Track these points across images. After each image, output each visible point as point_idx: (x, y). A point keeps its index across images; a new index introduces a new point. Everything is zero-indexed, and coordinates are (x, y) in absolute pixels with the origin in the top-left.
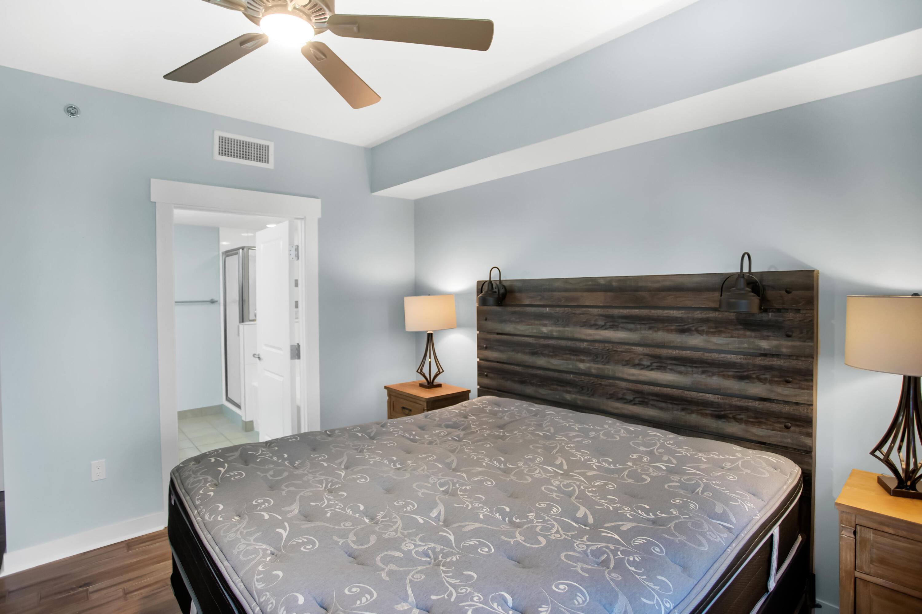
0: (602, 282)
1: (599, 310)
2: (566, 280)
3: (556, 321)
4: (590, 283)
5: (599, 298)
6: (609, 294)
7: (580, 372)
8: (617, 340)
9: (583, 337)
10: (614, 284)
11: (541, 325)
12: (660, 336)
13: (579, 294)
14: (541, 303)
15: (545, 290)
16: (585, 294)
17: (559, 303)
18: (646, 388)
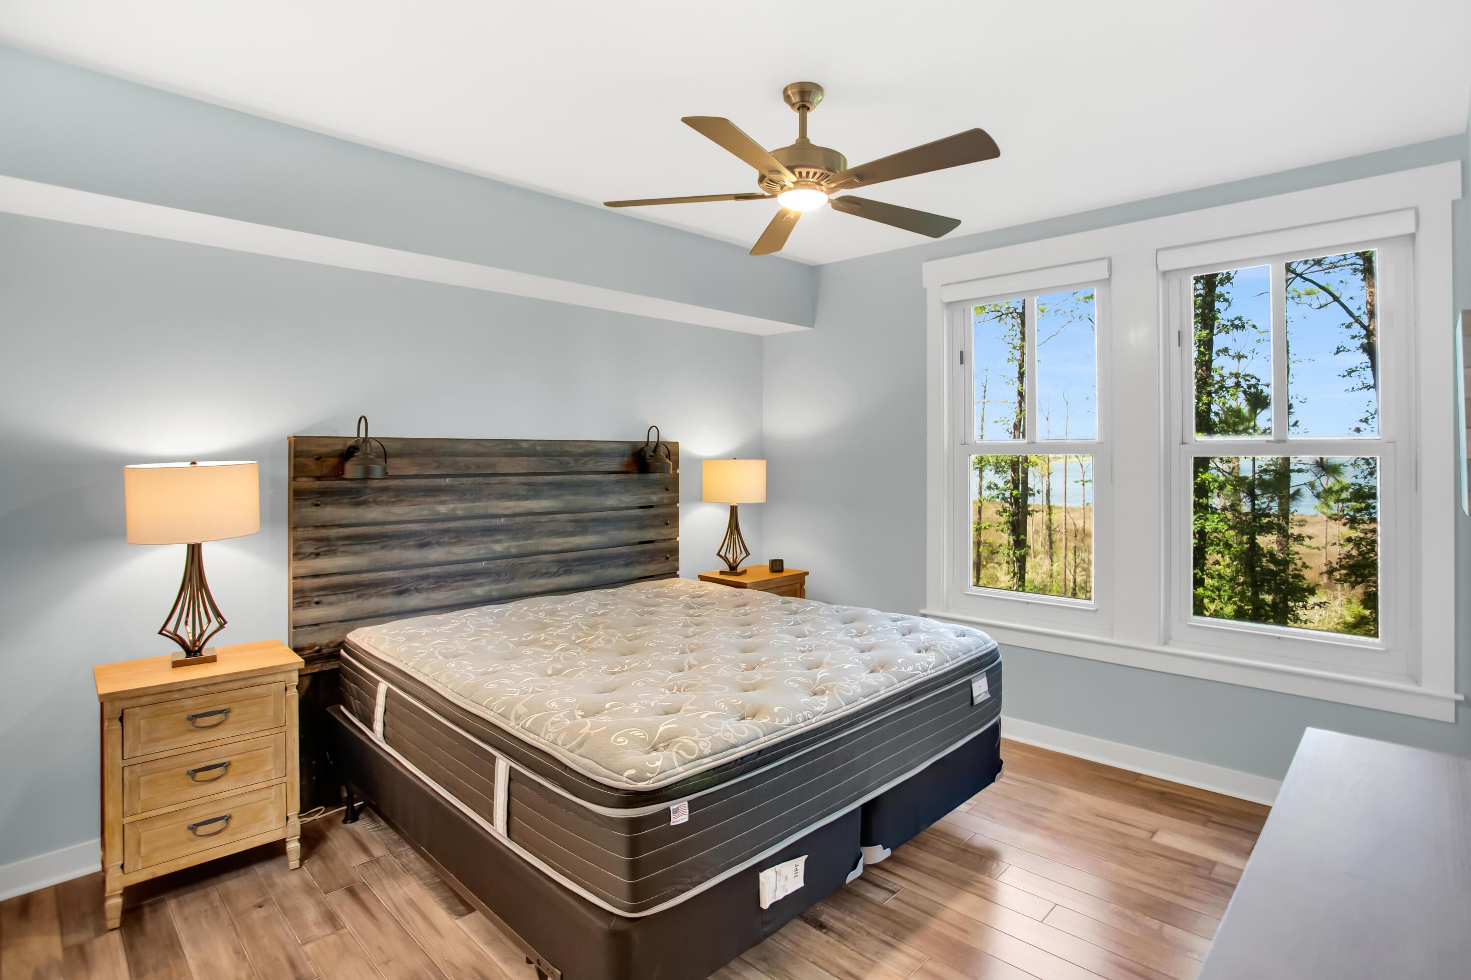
0: (525, 445)
1: (521, 477)
2: (477, 442)
3: (462, 495)
4: (510, 446)
5: (522, 464)
6: (533, 459)
7: (497, 555)
8: (540, 511)
9: (500, 512)
10: (538, 448)
11: (436, 503)
12: (583, 500)
13: (496, 459)
14: (439, 472)
15: (444, 454)
16: (504, 459)
17: (467, 472)
18: (570, 555)
